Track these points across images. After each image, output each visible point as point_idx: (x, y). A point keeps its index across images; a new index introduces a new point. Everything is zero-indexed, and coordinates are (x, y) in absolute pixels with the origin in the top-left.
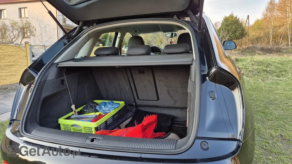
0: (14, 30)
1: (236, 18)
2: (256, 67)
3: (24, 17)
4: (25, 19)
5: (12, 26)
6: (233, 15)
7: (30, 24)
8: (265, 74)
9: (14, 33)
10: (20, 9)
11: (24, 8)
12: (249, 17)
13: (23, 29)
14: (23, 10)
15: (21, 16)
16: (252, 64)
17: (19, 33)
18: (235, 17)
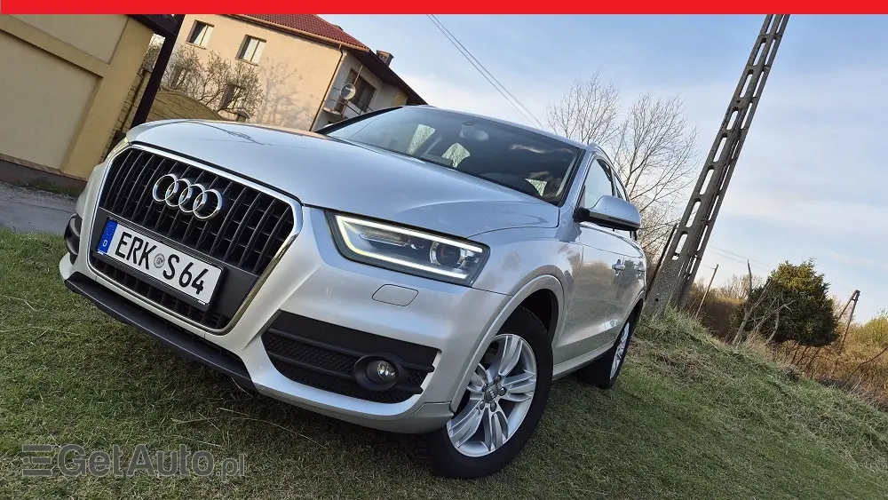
0: (211, 82)
1: (820, 279)
2: (848, 418)
3: (249, 60)
4: (249, 66)
5: (211, 71)
6: (814, 269)
7: (256, 81)
8: (869, 448)
9: (208, 88)
10: (249, 38)
11: (260, 40)
12: (858, 295)
13: (231, 86)
14: (253, 43)
15: (241, 55)
16: (838, 404)
17: (218, 93)
18: (816, 275)
